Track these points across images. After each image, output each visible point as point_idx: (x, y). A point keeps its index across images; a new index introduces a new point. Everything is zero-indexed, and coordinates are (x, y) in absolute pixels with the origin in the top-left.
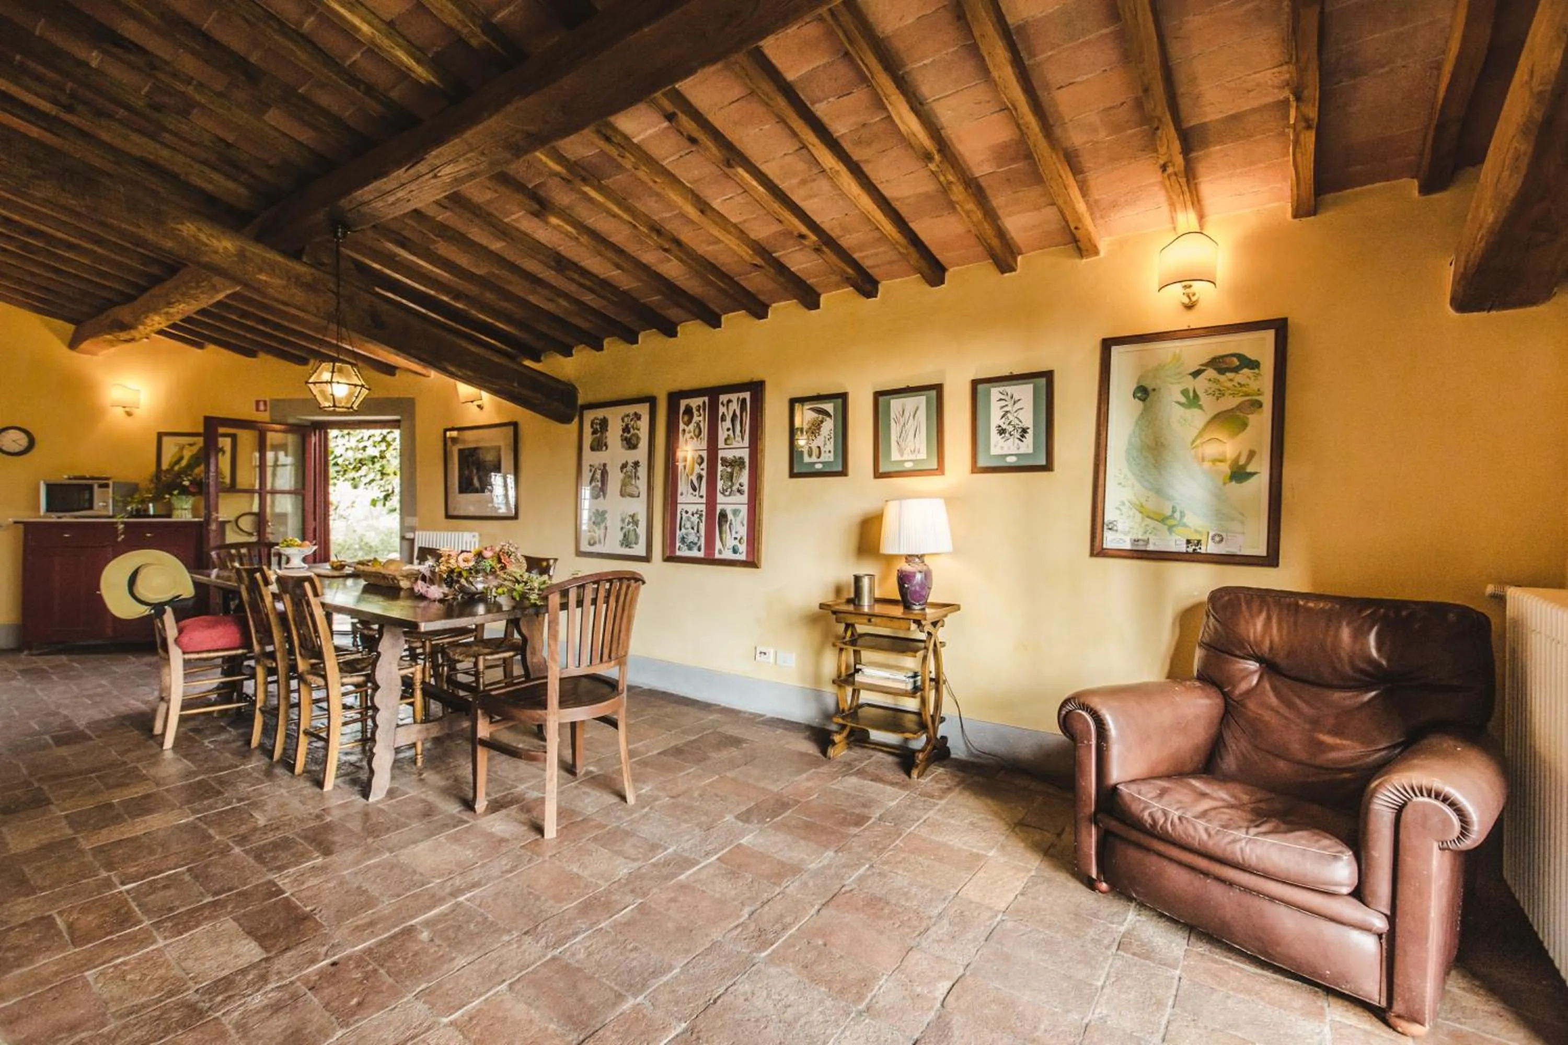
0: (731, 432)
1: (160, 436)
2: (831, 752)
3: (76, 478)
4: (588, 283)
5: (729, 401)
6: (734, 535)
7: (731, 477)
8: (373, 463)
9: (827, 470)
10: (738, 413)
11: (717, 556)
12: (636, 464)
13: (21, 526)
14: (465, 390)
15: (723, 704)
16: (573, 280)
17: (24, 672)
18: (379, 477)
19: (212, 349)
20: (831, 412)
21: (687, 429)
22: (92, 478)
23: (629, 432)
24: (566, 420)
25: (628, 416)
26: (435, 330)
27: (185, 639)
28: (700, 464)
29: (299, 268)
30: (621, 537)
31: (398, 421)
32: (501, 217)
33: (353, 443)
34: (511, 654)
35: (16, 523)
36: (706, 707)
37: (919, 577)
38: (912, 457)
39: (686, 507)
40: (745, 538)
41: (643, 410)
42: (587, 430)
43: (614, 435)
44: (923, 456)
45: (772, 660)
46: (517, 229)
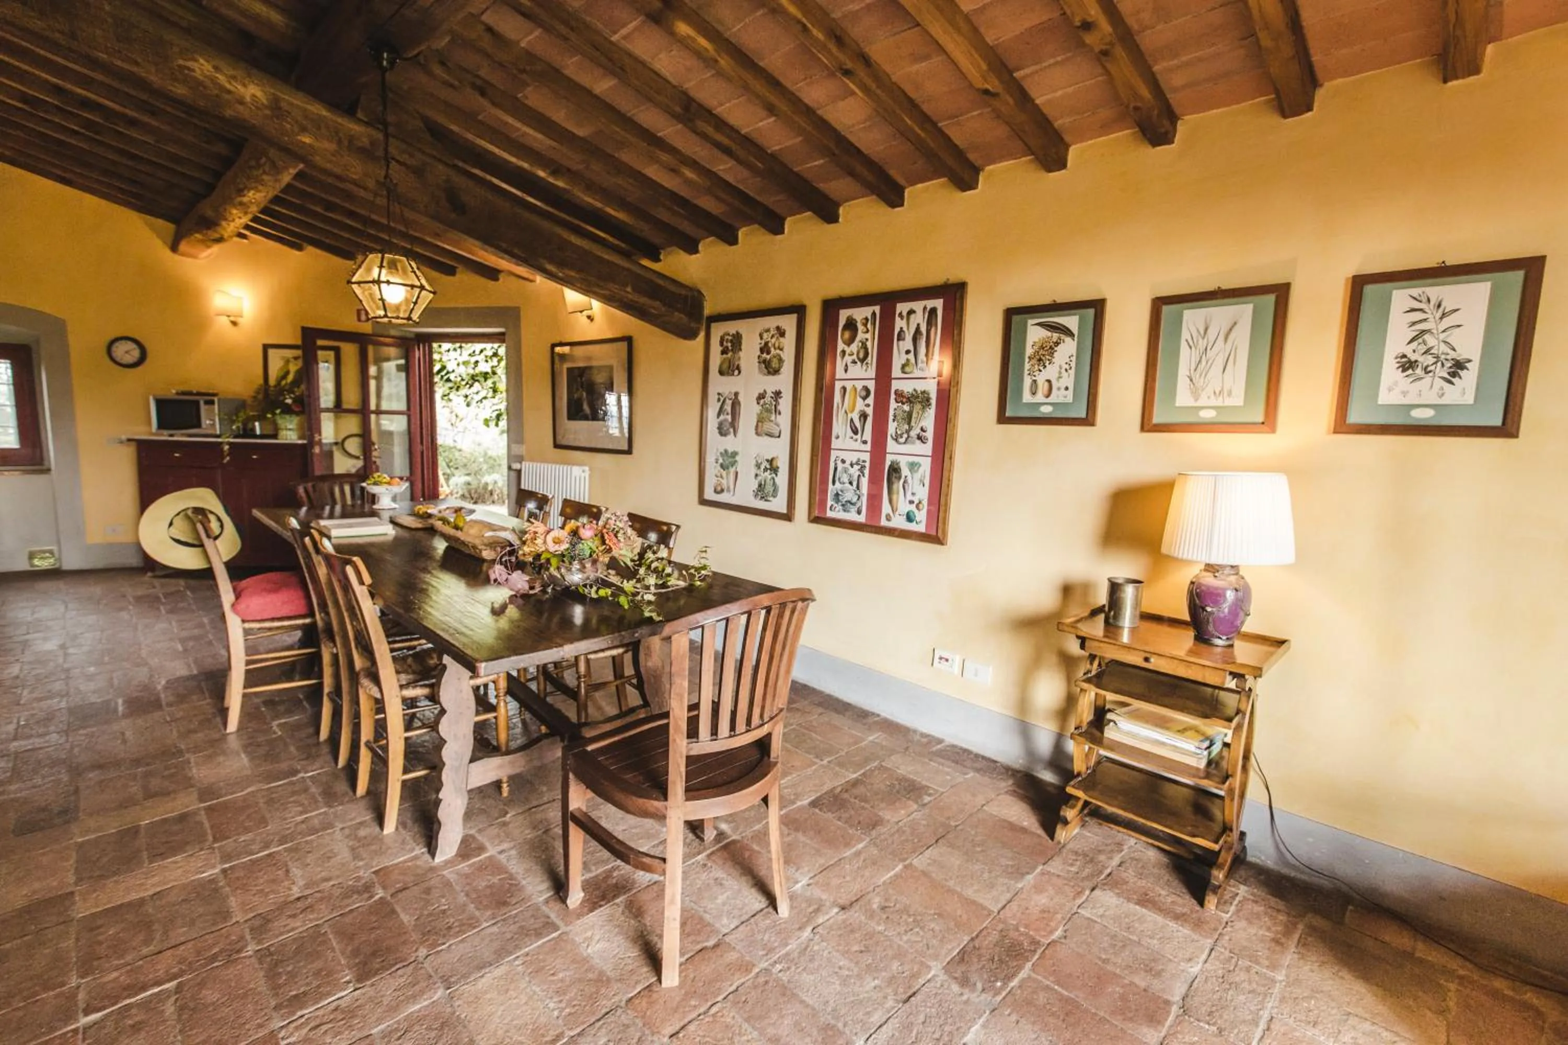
0: (911, 356)
1: (266, 347)
2: (1062, 834)
3: (184, 393)
4: (725, 141)
5: (911, 312)
6: (909, 497)
7: (909, 417)
8: (486, 379)
9: (1059, 414)
10: (923, 329)
11: (884, 522)
12: (778, 394)
13: (133, 445)
14: (573, 297)
15: (883, 715)
16: (704, 136)
17: (139, 599)
18: (491, 394)
19: (311, 251)
20: (1075, 330)
21: (848, 350)
22: (199, 394)
23: (768, 353)
24: (690, 335)
25: (768, 331)
26: (526, 215)
27: (242, 606)
28: (864, 398)
29: (355, 128)
30: (755, 486)
31: (503, 334)
32: (606, 32)
33: (465, 357)
34: (620, 650)
35: (129, 440)
36: (862, 715)
37: (1230, 595)
38: (1214, 402)
39: (843, 455)
40: (925, 503)
41: (789, 323)
42: (716, 348)
43: (749, 355)
44: (1237, 399)
45: (957, 670)
46: (630, 55)
